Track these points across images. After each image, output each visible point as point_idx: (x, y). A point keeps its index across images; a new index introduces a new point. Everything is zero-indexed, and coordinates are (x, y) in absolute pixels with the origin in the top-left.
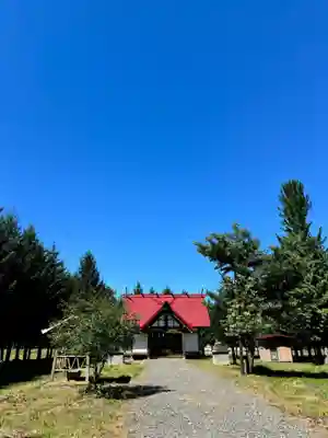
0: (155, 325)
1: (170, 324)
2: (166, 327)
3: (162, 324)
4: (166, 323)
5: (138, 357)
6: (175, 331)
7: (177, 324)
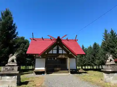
0: (51, 52)
1: (60, 52)
2: (58, 54)
3: (55, 52)
4: (58, 51)
5: (38, 73)
6: (63, 56)
7: (64, 52)
